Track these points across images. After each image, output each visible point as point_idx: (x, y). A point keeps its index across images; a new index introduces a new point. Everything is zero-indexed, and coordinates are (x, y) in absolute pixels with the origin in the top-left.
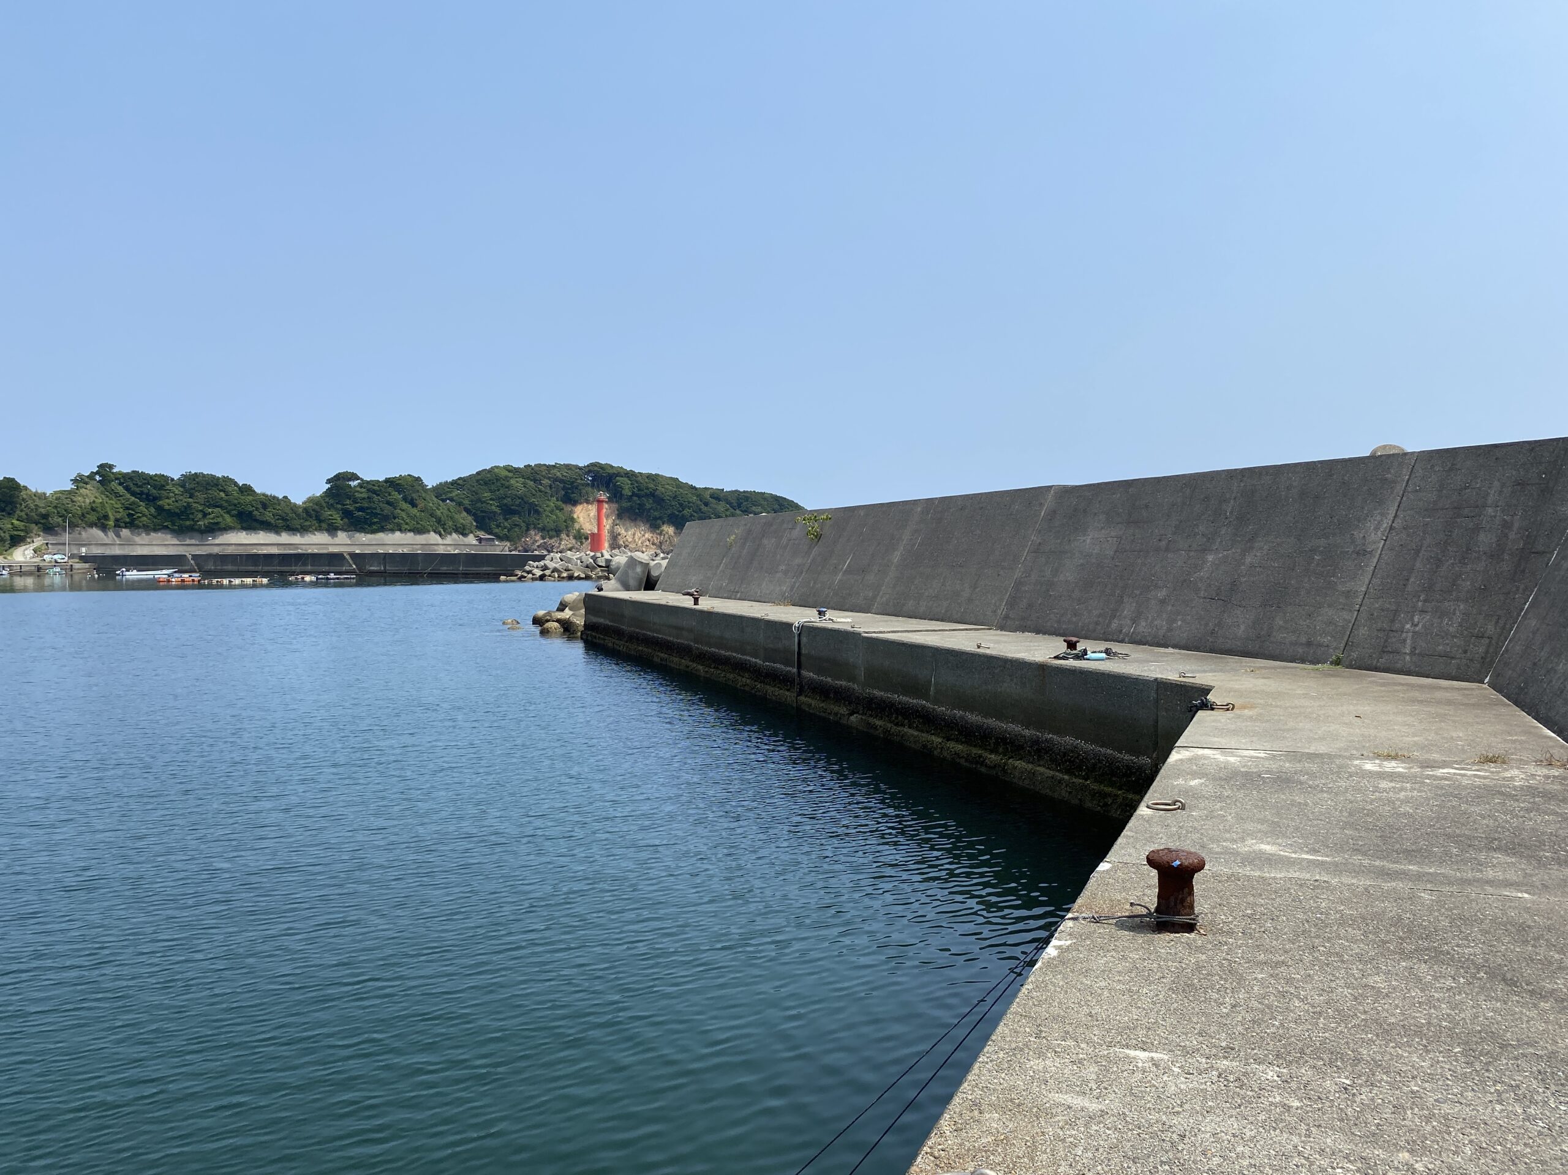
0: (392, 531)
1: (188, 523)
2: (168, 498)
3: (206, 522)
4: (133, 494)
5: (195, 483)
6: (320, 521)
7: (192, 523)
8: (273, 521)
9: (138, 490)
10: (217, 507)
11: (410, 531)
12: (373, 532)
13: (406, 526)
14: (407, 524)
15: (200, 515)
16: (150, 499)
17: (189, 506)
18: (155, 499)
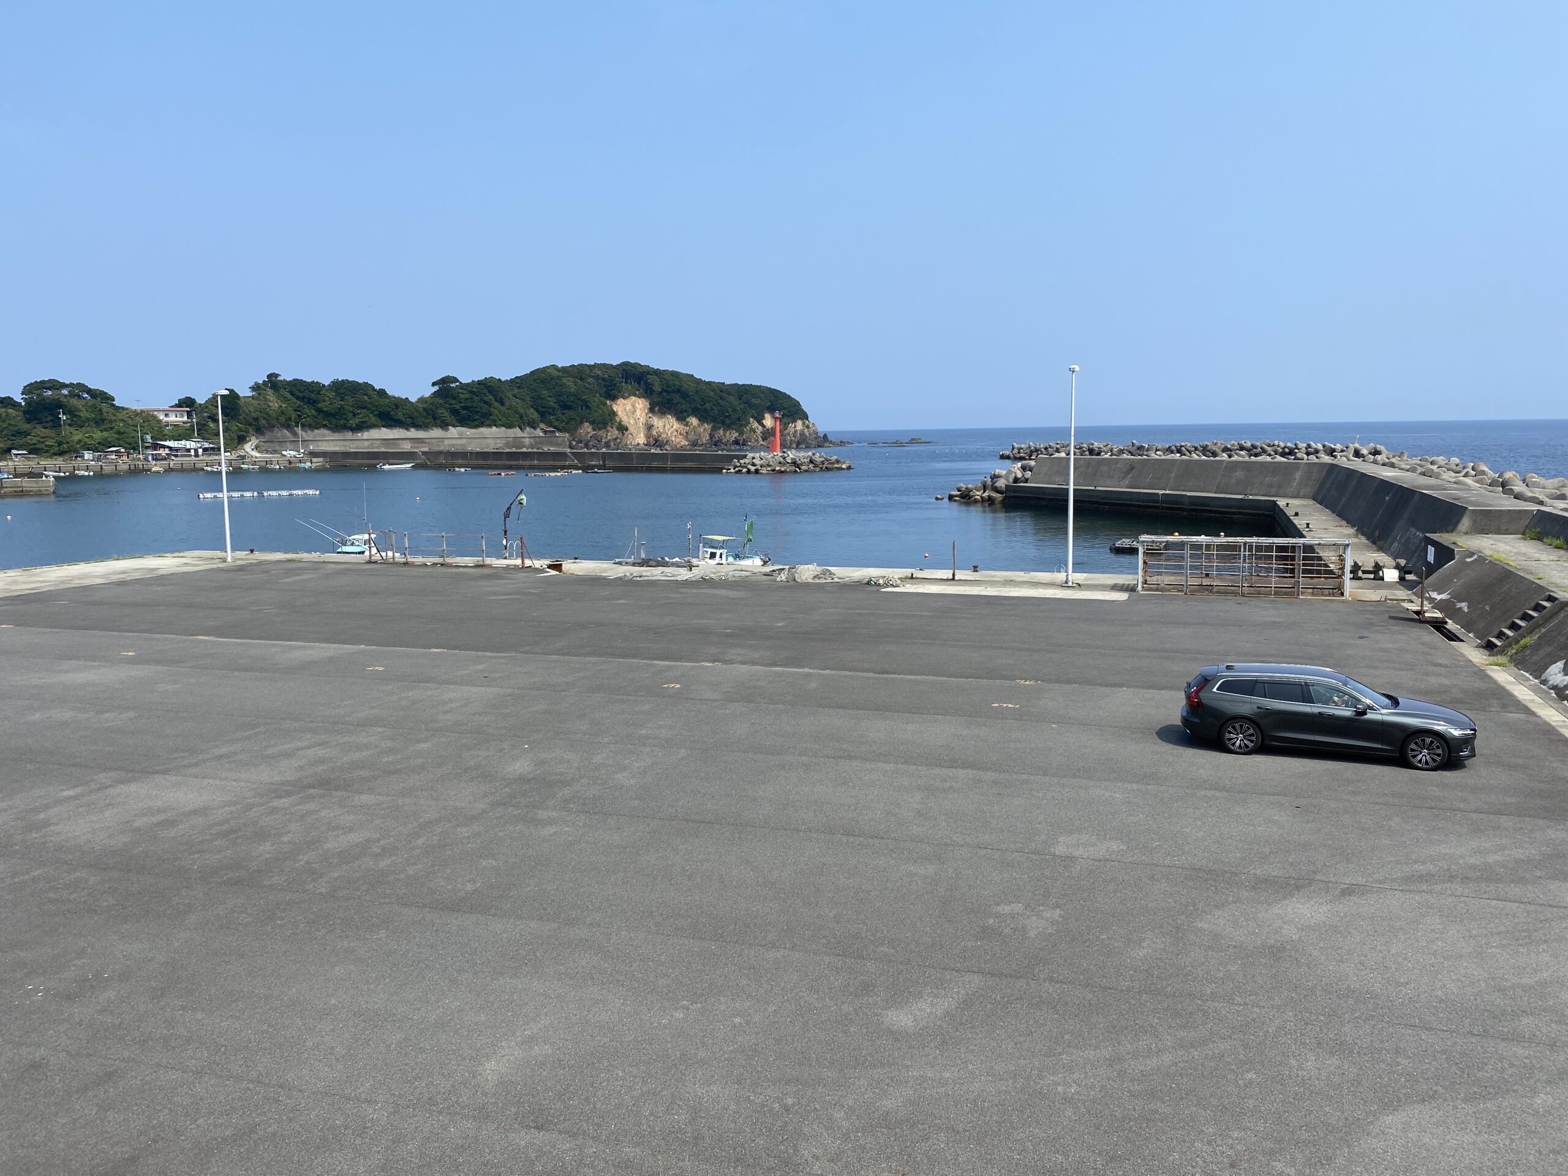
0: (490, 426)
1: (342, 422)
2: (324, 401)
3: (357, 421)
4: (298, 398)
5: (342, 388)
6: (435, 419)
7: (345, 422)
8: (404, 420)
9: (301, 395)
10: (363, 408)
11: (503, 426)
12: (476, 427)
13: (500, 422)
14: (500, 420)
15: (351, 415)
16: (312, 402)
17: (342, 407)
18: (315, 402)
